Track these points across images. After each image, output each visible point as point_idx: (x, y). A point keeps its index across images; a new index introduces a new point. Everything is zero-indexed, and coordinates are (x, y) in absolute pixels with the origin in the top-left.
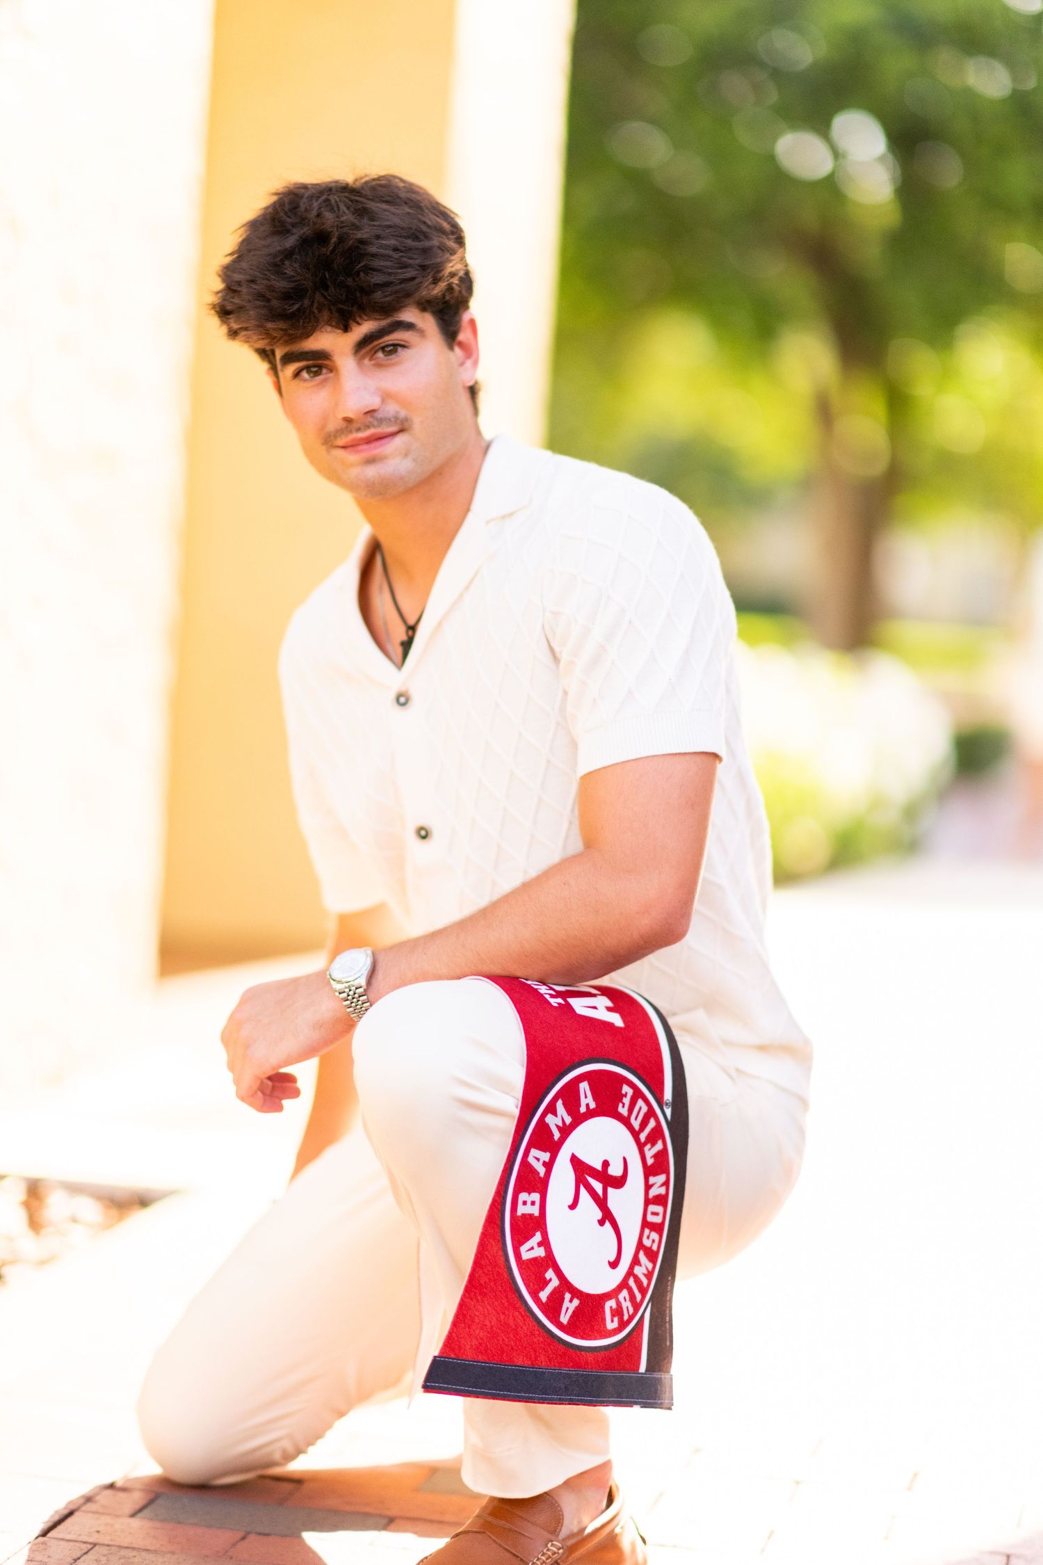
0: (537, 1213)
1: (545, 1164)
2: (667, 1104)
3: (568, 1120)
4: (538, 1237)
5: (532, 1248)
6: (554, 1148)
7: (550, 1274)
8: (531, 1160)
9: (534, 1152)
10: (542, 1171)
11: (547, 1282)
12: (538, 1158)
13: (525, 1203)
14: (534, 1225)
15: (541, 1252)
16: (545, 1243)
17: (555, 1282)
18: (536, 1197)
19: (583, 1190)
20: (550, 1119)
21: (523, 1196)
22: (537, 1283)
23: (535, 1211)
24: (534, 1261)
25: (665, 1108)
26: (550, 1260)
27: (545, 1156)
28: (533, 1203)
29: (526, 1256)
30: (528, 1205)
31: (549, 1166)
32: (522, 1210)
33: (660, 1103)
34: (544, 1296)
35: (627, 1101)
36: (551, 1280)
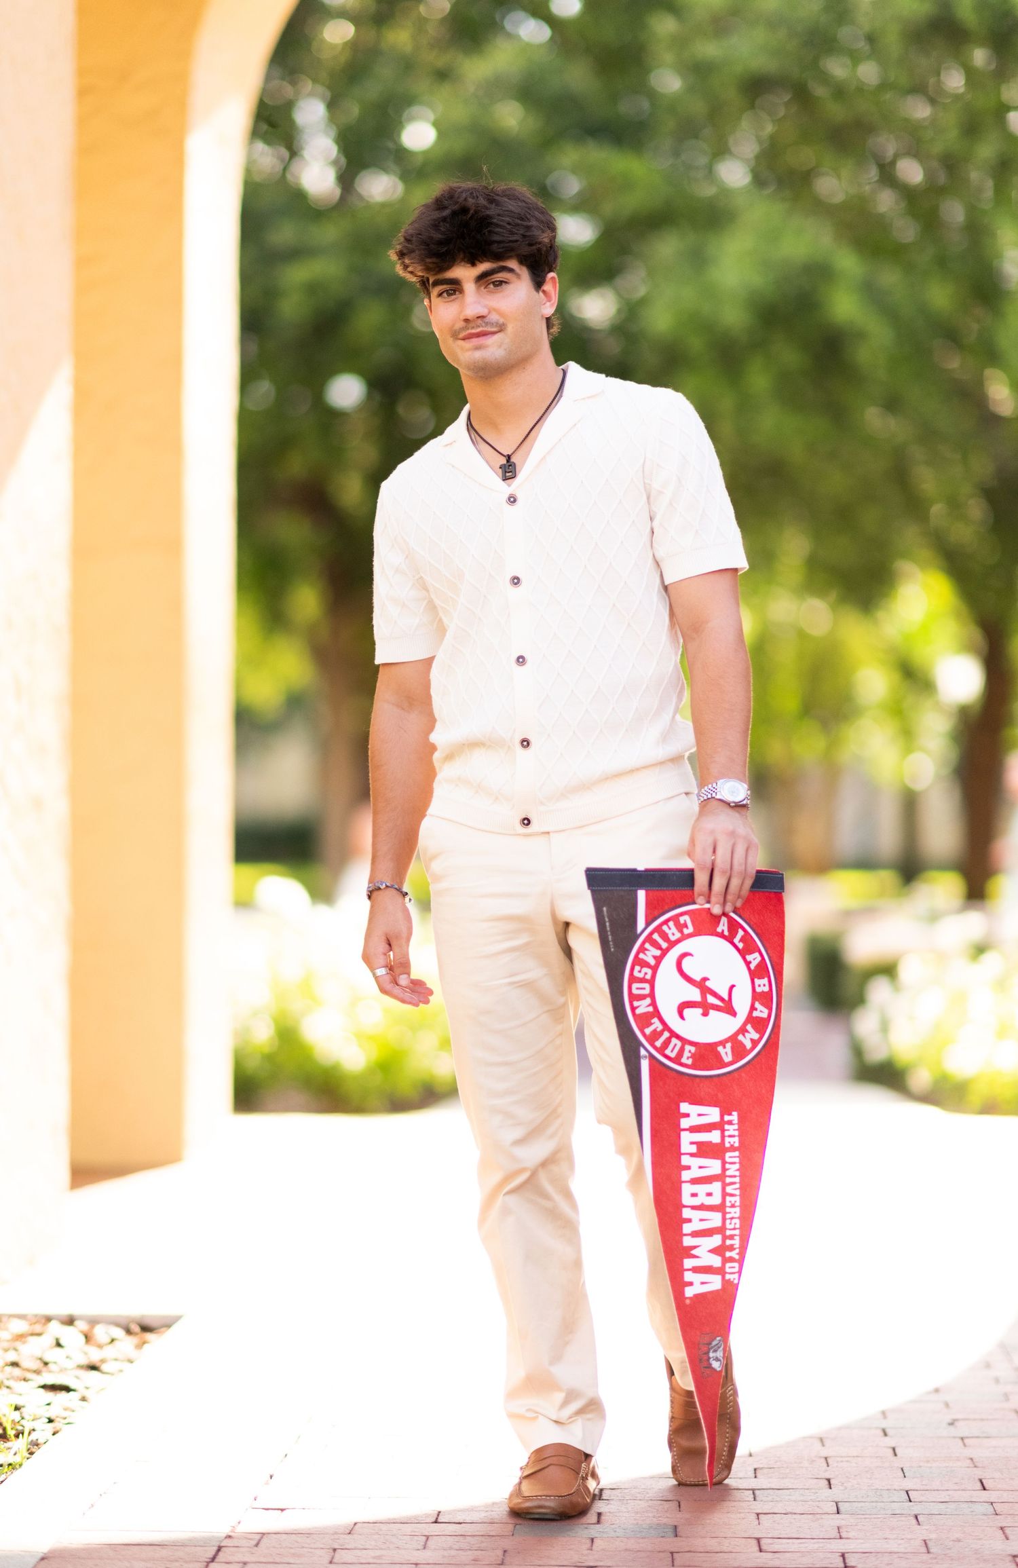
0: (756, 980)
1: (756, 1009)
2: (646, 1057)
3: (740, 1037)
4: (752, 966)
5: (754, 959)
6: (750, 1019)
7: (741, 945)
8: (766, 1011)
9: (765, 1015)
10: (757, 1005)
11: (741, 940)
12: (761, 1012)
13: (764, 985)
14: (757, 973)
15: (749, 958)
16: (748, 964)
17: (736, 941)
18: (758, 990)
19: (726, 998)
20: (756, 1036)
21: (766, 989)
22: (746, 938)
23: (757, 981)
24: (751, 953)
25: (647, 1054)
26: (743, 953)
27: (755, 1014)
28: (759, 986)
29: (757, 955)
30: (762, 985)
31: (753, 1008)
32: (765, 981)
33: (652, 1057)
34: (741, 933)
35: (686, 1054)
36: (739, 942)
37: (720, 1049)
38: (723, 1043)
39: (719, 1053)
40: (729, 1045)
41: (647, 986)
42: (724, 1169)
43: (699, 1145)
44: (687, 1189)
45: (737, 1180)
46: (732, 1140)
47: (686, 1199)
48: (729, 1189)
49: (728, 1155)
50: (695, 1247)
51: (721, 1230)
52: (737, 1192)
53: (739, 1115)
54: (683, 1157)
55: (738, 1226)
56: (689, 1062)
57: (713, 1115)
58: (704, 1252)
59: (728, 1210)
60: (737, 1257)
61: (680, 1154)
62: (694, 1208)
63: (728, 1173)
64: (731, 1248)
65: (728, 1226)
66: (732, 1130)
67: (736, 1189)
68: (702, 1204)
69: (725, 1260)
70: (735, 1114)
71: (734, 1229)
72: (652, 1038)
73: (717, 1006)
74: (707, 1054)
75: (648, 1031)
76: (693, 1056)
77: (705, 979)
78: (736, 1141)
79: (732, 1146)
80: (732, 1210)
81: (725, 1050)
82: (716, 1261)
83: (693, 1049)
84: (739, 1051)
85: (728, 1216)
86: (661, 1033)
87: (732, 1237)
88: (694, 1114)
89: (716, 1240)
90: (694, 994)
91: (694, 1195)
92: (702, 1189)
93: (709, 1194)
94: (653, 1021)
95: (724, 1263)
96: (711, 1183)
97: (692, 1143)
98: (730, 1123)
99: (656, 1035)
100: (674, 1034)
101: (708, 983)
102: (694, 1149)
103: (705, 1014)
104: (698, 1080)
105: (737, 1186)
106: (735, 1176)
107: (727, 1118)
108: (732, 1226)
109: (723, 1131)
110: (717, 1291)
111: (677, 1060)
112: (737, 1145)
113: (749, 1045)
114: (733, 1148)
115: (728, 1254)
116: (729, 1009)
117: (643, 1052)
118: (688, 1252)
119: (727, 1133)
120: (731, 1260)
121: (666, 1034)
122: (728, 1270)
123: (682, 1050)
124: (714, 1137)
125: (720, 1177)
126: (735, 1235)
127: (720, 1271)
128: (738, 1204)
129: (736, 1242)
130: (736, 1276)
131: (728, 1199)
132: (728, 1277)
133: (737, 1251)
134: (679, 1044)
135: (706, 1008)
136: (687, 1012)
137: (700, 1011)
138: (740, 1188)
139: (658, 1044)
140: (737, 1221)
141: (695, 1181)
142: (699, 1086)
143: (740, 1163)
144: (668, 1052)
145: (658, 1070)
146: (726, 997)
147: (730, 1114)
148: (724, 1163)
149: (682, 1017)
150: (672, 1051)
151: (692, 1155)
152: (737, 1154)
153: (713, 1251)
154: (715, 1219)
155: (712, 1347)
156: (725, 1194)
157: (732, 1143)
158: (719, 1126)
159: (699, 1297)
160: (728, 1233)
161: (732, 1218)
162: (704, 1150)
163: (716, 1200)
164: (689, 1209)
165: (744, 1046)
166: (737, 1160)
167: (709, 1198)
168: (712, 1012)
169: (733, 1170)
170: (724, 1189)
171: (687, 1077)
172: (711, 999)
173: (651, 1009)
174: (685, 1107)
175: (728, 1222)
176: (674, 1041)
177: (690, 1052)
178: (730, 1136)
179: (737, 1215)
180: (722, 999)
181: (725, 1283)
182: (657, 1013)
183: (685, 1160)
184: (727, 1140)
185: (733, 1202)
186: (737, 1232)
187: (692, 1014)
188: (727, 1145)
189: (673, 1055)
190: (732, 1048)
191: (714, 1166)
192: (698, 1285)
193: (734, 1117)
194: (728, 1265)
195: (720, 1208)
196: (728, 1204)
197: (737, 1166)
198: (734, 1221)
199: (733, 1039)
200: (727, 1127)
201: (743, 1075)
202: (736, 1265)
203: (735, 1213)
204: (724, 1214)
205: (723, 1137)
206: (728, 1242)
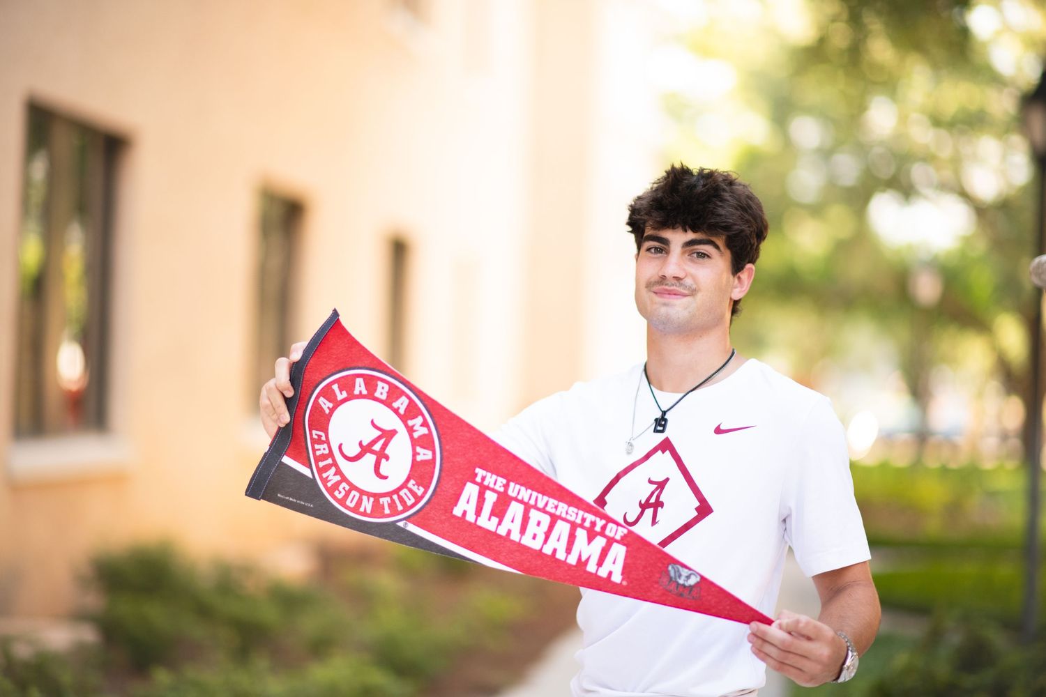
0: (376, 395)
3: (416, 435)
4: (364, 392)
5: (360, 386)
6: (404, 419)
7: (345, 395)
8: (404, 398)
9: (407, 401)
10: (395, 405)
11: (341, 392)
12: (403, 404)
13: (383, 388)
14: (371, 392)
15: (357, 392)
16: (360, 396)
18: (384, 397)
21: (387, 388)
24: (354, 386)
27: (402, 411)
28: (381, 394)
29: (358, 381)
30: (383, 391)
31: (397, 411)
36: (342, 394)
37: (419, 458)
38: (415, 454)
39: (422, 461)
40: (418, 449)
41: (353, 493)
42: (521, 502)
43: (493, 513)
44: (527, 541)
45: (535, 494)
46: (499, 483)
47: (536, 545)
48: (541, 505)
49: (510, 493)
50: (580, 556)
51: (574, 526)
52: (546, 498)
53: (480, 468)
54: (499, 532)
55: (576, 510)
56: (422, 490)
57: (471, 490)
58: (586, 549)
59: (558, 513)
60: (603, 522)
61: (495, 534)
62: (546, 541)
63: (526, 500)
64: (593, 524)
65: (572, 518)
66: (490, 479)
67: (542, 499)
68: (545, 533)
69: (602, 534)
70: (478, 470)
71: (577, 514)
72: (394, 512)
73: (383, 445)
74: (419, 471)
75: (387, 511)
76: (418, 484)
77: (360, 444)
78: (502, 481)
79: (504, 486)
80: (560, 509)
81: (421, 454)
82: (600, 542)
83: (412, 482)
84: (425, 442)
85: (564, 515)
86: (392, 500)
87: (584, 520)
88: (465, 505)
89: (581, 534)
90: (370, 459)
91: (534, 537)
92: (532, 528)
93: (539, 524)
94: (381, 503)
95: (605, 536)
96: (529, 518)
97: (489, 519)
98: (483, 478)
99: (392, 505)
100: (397, 491)
101: (365, 443)
102: (495, 520)
103: (387, 458)
104: (438, 489)
105: (540, 496)
106: (531, 495)
107: (478, 479)
108: (574, 515)
109: (488, 488)
110: (627, 552)
111: (418, 499)
112: (504, 481)
113: (424, 431)
114: (506, 486)
115: (598, 529)
116: (388, 435)
117: (401, 524)
118: (582, 563)
119: (492, 485)
120: (604, 528)
121: (395, 497)
122: (611, 535)
123: (411, 491)
124: (491, 498)
125: (527, 508)
126: (583, 516)
127: (611, 541)
128: (556, 502)
129: (590, 518)
130: (620, 529)
131: (548, 509)
132: (618, 537)
133: (598, 520)
134: (405, 490)
135: (382, 456)
136: (383, 471)
137: (383, 461)
138: (544, 494)
139: (400, 508)
140: (572, 509)
141: (523, 530)
142: (444, 491)
143: (521, 485)
144: (409, 503)
145: (420, 519)
146: (379, 433)
147: (476, 475)
148: (516, 499)
149: (385, 478)
150: (410, 499)
151: (500, 523)
152: (512, 484)
153: (590, 539)
154: (562, 528)
155: (675, 578)
156: (543, 511)
157: (501, 485)
158: (483, 489)
159: (626, 571)
160: (579, 521)
161: (567, 513)
162: (499, 511)
163: (546, 520)
164: (545, 546)
165: (424, 435)
166: (518, 487)
167: (541, 524)
168: (387, 451)
169: (525, 494)
170: (538, 509)
171: (434, 497)
172: (377, 447)
173: (372, 499)
174: (457, 511)
175: (569, 517)
176: (402, 493)
177: (414, 485)
178: (495, 484)
179: (565, 506)
180: (379, 438)
181: (623, 541)
182: (377, 496)
183: (502, 531)
184: (497, 488)
185: (553, 506)
186: (581, 513)
187: (385, 467)
188: (502, 490)
189: (413, 500)
190: (422, 447)
191: (516, 510)
192: (614, 567)
193: (480, 472)
194: (608, 532)
195: (554, 519)
196: (553, 511)
197: (523, 489)
198: (570, 512)
199: (415, 443)
200: (486, 483)
201: (447, 447)
202: (610, 525)
203: (563, 508)
204: (560, 518)
205: (493, 490)
206: (587, 524)
